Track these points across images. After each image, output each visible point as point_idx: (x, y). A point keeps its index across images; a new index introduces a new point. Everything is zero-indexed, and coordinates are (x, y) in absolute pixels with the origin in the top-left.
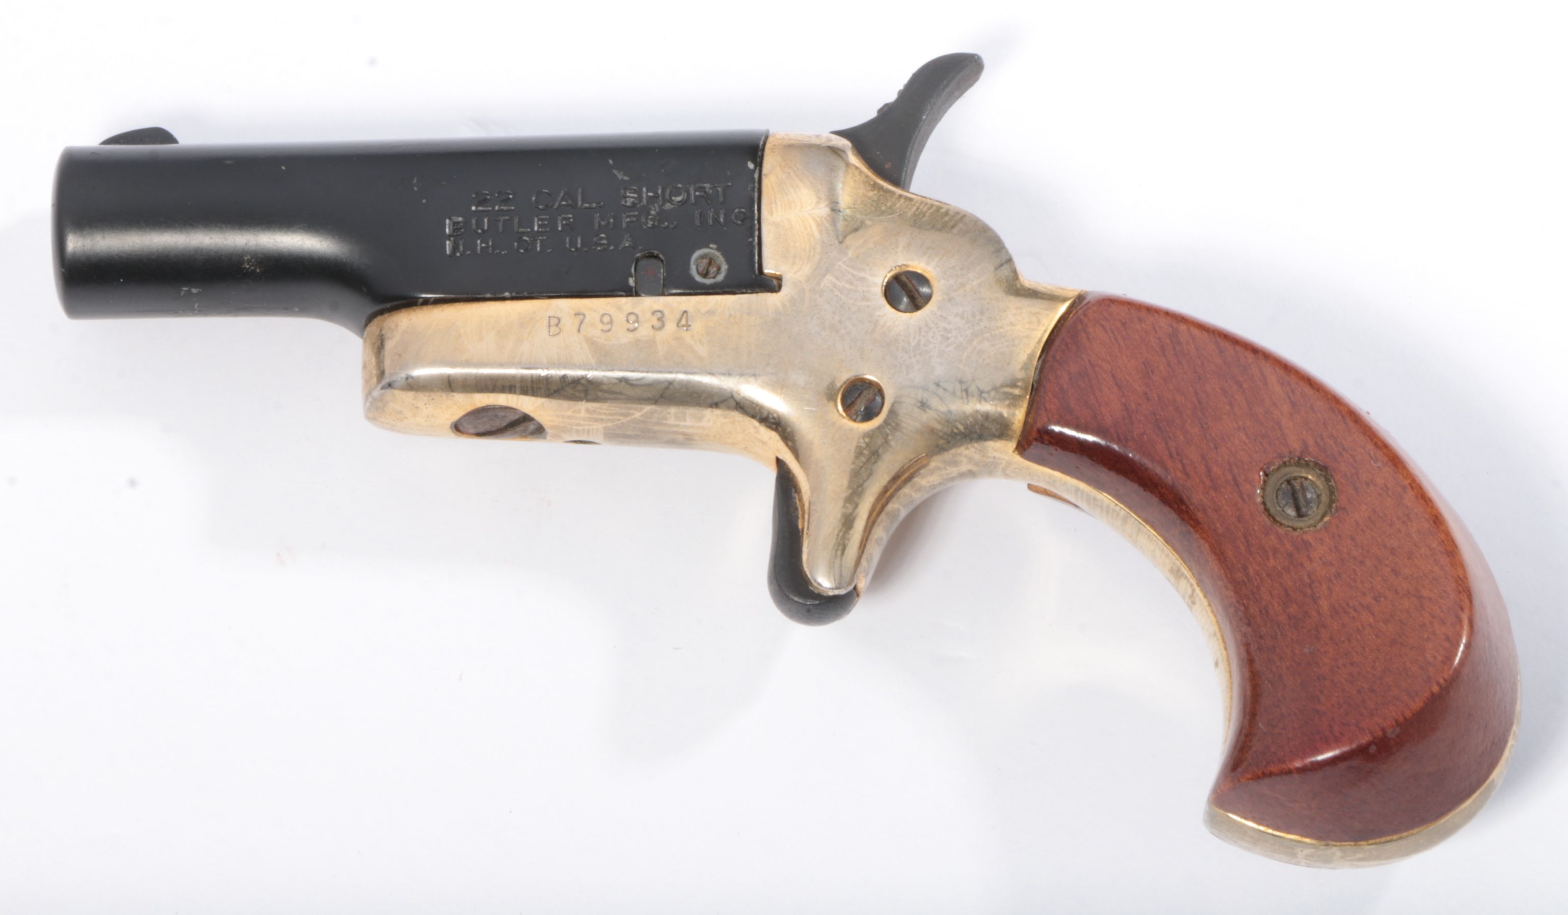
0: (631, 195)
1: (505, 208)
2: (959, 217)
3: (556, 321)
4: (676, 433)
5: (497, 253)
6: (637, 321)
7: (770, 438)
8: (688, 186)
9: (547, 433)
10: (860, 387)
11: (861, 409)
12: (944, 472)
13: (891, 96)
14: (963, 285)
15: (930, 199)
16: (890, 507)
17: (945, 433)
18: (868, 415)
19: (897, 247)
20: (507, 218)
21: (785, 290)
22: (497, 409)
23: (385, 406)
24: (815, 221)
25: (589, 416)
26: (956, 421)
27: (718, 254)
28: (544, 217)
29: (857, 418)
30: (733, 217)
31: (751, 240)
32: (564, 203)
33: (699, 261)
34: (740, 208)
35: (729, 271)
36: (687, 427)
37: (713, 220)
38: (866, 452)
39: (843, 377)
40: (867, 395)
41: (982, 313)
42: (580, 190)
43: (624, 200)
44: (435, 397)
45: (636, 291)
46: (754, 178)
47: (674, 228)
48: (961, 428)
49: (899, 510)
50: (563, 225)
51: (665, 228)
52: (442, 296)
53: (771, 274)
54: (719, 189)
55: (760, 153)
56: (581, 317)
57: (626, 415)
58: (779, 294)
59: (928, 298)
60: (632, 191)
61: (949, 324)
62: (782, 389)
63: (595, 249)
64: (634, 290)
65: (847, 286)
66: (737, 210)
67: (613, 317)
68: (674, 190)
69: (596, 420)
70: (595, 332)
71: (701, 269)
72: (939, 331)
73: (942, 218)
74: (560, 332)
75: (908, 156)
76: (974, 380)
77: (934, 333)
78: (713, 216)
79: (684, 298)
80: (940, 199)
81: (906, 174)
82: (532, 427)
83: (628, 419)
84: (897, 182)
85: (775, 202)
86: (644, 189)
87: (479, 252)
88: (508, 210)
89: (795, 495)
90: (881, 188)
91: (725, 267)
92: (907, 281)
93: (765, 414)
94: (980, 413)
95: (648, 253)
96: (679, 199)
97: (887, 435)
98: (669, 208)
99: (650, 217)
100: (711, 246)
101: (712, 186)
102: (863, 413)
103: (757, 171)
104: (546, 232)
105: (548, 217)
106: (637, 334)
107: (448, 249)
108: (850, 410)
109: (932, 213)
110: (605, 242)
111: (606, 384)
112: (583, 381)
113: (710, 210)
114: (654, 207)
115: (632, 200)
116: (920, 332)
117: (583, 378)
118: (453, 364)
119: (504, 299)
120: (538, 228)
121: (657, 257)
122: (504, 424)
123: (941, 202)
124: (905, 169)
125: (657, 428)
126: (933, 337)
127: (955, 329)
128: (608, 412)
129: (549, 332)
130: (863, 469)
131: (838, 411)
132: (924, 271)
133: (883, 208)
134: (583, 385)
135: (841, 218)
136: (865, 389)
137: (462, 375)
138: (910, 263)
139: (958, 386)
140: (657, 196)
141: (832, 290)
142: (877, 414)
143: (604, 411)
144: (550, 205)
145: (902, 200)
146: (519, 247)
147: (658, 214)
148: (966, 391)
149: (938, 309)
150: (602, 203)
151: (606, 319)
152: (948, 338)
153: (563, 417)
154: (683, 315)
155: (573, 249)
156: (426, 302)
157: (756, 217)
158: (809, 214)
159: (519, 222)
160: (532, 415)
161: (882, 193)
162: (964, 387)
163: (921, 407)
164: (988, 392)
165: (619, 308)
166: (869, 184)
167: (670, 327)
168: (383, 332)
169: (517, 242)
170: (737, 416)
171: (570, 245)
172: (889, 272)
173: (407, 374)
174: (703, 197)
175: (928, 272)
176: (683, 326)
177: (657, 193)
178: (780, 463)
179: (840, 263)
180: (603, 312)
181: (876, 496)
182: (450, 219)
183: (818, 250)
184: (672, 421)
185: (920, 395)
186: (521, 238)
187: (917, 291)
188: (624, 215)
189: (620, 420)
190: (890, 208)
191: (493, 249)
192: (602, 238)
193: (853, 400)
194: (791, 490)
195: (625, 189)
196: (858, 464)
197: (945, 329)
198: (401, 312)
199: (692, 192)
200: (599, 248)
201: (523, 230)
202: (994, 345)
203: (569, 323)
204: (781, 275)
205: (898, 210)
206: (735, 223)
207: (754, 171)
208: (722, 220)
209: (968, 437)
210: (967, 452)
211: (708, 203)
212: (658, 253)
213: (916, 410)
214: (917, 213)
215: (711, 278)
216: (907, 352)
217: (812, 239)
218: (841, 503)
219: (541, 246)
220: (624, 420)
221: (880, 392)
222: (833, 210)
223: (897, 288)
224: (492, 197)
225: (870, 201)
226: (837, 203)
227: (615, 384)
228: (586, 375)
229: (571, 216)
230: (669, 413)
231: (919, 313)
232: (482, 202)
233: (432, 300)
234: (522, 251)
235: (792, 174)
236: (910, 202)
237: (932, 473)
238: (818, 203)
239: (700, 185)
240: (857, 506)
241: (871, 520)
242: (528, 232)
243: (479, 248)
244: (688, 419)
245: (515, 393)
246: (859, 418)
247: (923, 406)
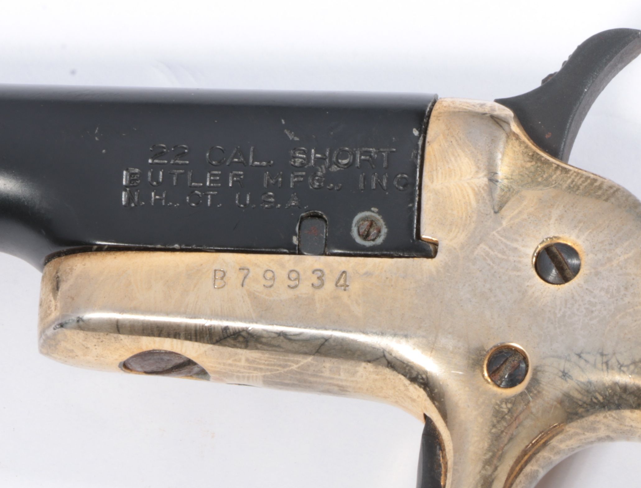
0: (300, 155)
1: (180, 162)
2: (612, 191)
3: (221, 274)
4: (330, 384)
5: (170, 206)
6: (298, 279)
7: (419, 397)
8: (355, 149)
9: (210, 376)
10: (506, 355)
11: (505, 376)
12: (582, 437)
13: (556, 67)
14: (610, 260)
15: (586, 171)
16: (528, 469)
17: (585, 403)
18: (513, 382)
19: (550, 219)
20: (181, 171)
21: (440, 256)
22: (162, 353)
23: (57, 344)
24: (473, 190)
25: (249, 365)
26: (596, 391)
27: (379, 217)
28: (216, 172)
29: (501, 384)
30: (395, 183)
31: (411, 205)
32: (236, 160)
33: (361, 223)
34: (402, 173)
35: (388, 234)
36: (341, 380)
37: (376, 184)
38: (507, 417)
39: (491, 344)
40: (513, 361)
41: (626, 289)
42: (252, 149)
43: (293, 160)
44: (104, 339)
45: (298, 249)
46: (418, 145)
47: (338, 190)
48: (600, 398)
49: (537, 471)
50: (233, 182)
51: (330, 189)
52: (115, 244)
53: (428, 239)
54: (384, 154)
55: (425, 120)
56: (246, 271)
57: (284, 366)
58: (434, 260)
59: (576, 270)
60: (302, 152)
61: (594, 298)
62: (432, 352)
63: (263, 207)
64: (297, 248)
65: (500, 255)
66: (399, 176)
67: (276, 274)
68: (341, 153)
69: (256, 369)
70: (257, 287)
71: (362, 231)
72: (584, 304)
73: (595, 192)
74: (224, 285)
75: (568, 127)
76: (614, 354)
77: (580, 305)
78: (376, 180)
79: (344, 259)
80: (595, 172)
81: (564, 145)
82: (196, 369)
83: (286, 370)
84: (555, 153)
85: (436, 169)
86: (313, 151)
87: (152, 204)
88: (182, 164)
89: (440, 453)
90: (539, 159)
91: (384, 230)
92: (558, 253)
93: (414, 374)
94: (619, 385)
95: (312, 213)
96: (345, 162)
97: (529, 402)
98: (335, 170)
99: (317, 178)
100: (373, 209)
101: (377, 151)
102: (507, 380)
103: (421, 138)
104: (217, 187)
105: (220, 172)
106: (297, 292)
107: (123, 199)
108: (495, 375)
109: (586, 186)
110: (272, 200)
111: (265, 337)
112: (244, 334)
113: (374, 174)
114: (321, 168)
115: (300, 160)
116: (566, 304)
117: (245, 330)
118: (122, 311)
119: (174, 250)
120: (210, 183)
121: (320, 217)
122: (170, 366)
123: (596, 175)
124: (564, 140)
125: (312, 379)
126: (578, 310)
127: (600, 303)
128: (266, 363)
129: (214, 284)
130: (504, 434)
131: (483, 376)
132: (574, 244)
133: (540, 180)
134: (244, 337)
135: (499, 187)
136: (511, 356)
137: (130, 321)
138: (561, 235)
139: (599, 358)
140: (324, 157)
141: (485, 259)
142: (521, 381)
143: (263, 362)
144: (222, 161)
145: (558, 172)
146: (191, 201)
147: (324, 176)
148: (607, 363)
149: (584, 282)
150: (272, 162)
151: (269, 275)
152: (592, 312)
153: (224, 364)
154: (342, 275)
155: (242, 206)
156: (100, 249)
157: (417, 183)
158: (468, 183)
159: (192, 176)
160: (195, 360)
161: (539, 164)
162: (605, 359)
163: (563, 377)
164: (628, 366)
165: (282, 266)
166: (528, 155)
167: (329, 286)
168: (59, 274)
169: (188, 196)
170: (388, 372)
171: (239, 202)
172: (540, 244)
173: (79, 317)
174: (368, 161)
175: (577, 246)
176: (342, 286)
177: (325, 155)
178: (427, 419)
179: (494, 232)
180: (266, 268)
181: (514, 460)
182: (127, 170)
183: (474, 219)
184: (327, 374)
185: (563, 365)
186: (193, 192)
187: (566, 263)
188: (292, 175)
189: (278, 370)
190: (546, 179)
191: (166, 202)
192: (270, 196)
193: (498, 366)
194: (436, 447)
195: (295, 149)
196: (500, 428)
197: (590, 303)
198: (76, 256)
199: (358, 156)
200: (266, 206)
201: (196, 184)
202: (635, 321)
203: (234, 278)
204: (437, 241)
205: (554, 183)
206: (397, 188)
207: (418, 138)
208: (384, 185)
209: (606, 407)
210: (605, 420)
211: (372, 168)
212: (322, 213)
213: (558, 379)
214: (572, 186)
215: (371, 240)
216: (552, 323)
217: (469, 208)
218: (480, 466)
219: (211, 201)
220: (281, 370)
221: (525, 359)
222: (491, 180)
223: (547, 259)
224: (169, 151)
225: (527, 173)
226: (496, 173)
227: (274, 338)
228: (247, 328)
229: (242, 173)
230: (324, 367)
231: (567, 284)
232: (159, 154)
233: (106, 247)
234: (193, 205)
235: (454, 143)
236: (566, 175)
237: (571, 437)
238: (477, 172)
239: (366, 149)
240: (496, 468)
241: (510, 480)
242: (200, 187)
243: (153, 199)
244: (342, 374)
245: (179, 338)
246: (503, 384)
247: (564, 376)
